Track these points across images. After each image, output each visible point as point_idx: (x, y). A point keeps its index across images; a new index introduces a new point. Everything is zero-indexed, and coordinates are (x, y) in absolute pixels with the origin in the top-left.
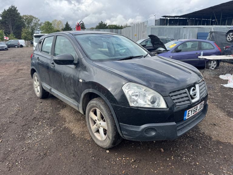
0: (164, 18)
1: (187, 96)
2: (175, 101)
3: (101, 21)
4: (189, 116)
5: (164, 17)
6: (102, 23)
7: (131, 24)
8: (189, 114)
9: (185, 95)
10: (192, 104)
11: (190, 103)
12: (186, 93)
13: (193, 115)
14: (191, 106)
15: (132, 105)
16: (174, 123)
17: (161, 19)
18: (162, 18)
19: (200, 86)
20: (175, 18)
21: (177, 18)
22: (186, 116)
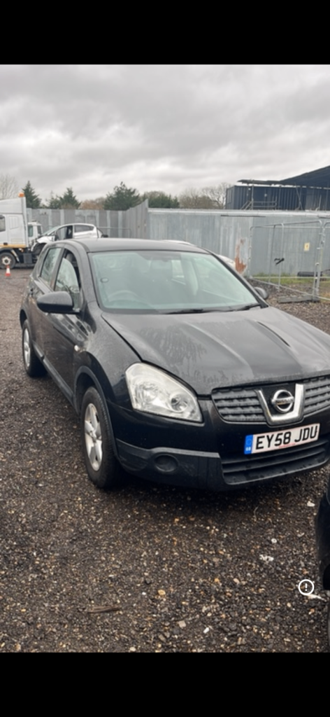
0: (245, 185)
1: (259, 406)
2: (221, 411)
3: (122, 183)
4: (262, 448)
5: (244, 181)
6: (124, 186)
7: (203, 190)
8: (258, 443)
9: (254, 402)
10: (270, 423)
11: (266, 421)
12: (256, 398)
13: (273, 447)
14: (266, 428)
15: (137, 406)
16: (216, 455)
17: (236, 187)
18: (240, 184)
19: (308, 390)
20: (273, 185)
21: (277, 186)
22: (251, 446)
